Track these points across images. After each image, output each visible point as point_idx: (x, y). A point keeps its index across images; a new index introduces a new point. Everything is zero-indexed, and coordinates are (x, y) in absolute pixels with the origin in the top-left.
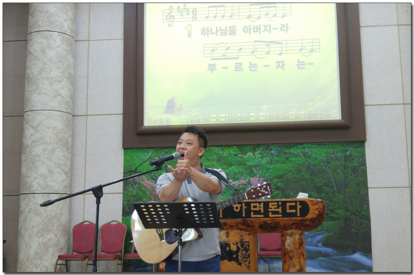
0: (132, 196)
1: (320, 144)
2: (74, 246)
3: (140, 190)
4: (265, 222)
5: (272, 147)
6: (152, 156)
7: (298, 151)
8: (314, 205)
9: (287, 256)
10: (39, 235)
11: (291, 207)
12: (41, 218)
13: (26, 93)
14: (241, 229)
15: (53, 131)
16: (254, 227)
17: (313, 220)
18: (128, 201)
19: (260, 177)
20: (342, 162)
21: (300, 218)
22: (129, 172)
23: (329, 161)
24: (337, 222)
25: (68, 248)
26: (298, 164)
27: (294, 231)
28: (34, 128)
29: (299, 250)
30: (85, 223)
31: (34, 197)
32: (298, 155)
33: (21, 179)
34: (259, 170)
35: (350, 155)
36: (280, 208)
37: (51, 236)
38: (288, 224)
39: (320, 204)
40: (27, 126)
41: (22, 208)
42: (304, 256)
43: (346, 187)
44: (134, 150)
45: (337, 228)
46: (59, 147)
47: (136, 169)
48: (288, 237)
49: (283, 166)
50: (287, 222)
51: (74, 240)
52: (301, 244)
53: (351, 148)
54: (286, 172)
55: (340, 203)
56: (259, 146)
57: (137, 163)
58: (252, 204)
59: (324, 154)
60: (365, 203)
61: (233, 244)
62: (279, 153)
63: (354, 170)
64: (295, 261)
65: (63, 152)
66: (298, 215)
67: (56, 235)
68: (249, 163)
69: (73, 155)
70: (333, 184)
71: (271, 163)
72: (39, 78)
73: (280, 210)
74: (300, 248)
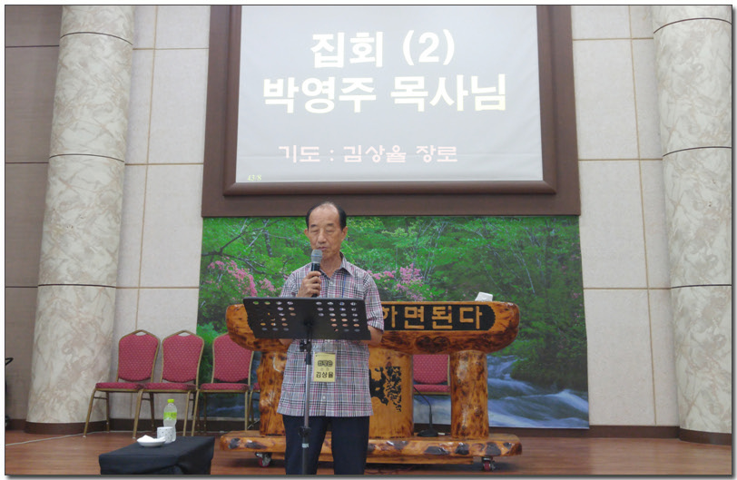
0: (213, 292)
1: (510, 217)
2: (119, 370)
3: (226, 284)
4: (427, 338)
5: (435, 220)
6: (247, 230)
7: (477, 227)
8: (501, 312)
9: (459, 391)
10: (66, 351)
11: (467, 315)
12: (71, 323)
13: (54, 128)
14: (389, 347)
15: (95, 188)
16: (409, 343)
17: (499, 335)
18: (207, 300)
19: (414, 267)
20: (544, 247)
21: (480, 332)
22: (209, 254)
23: (524, 244)
24: (535, 340)
25: (111, 373)
26: (475, 249)
27: (471, 351)
28: (65, 182)
29: (477, 382)
30: (138, 334)
31: (60, 290)
32: (474, 235)
33: (41, 260)
34: (414, 256)
35: (556, 237)
36: (450, 315)
37: (85, 352)
38: (462, 340)
39: (511, 311)
40: (52, 179)
41: (40, 308)
42: (484, 391)
43: (549, 287)
44: (220, 220)
45: (534, 350)
46: (104, 212)
47: (222, 249)
48: (461, 362)
49: (452, 250)
50: (459, 338)
51: (120, 361)
52: (481, 372)
53: (557, 226)
54: (455, 260)
55: (540, 312)
56: (414, 217)
57: (223, 239)
58: (407, 309)
59: (515, 234)
60: (578, 312)
61: (376, 370)
62: (446, 230)
63: (562, 259)
64: (471, 399)
65: (109, 220)
66: (478, 327)
67: (93, 351)
68: (398, 245)
69: (123, 225)
70: (528, 281)
71: (433, 245)
72: (77, 104)
73: (449, 318)
74: (478, 379)
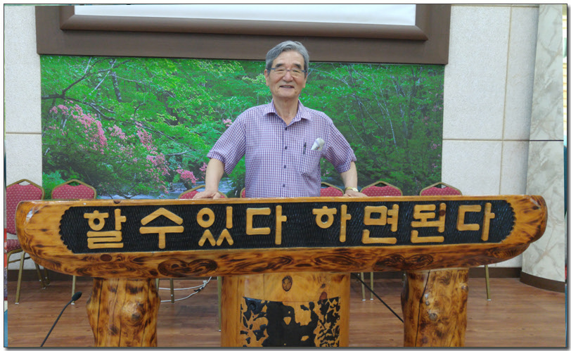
11: (469, 218)
20: (408, 97)
23: (389, 94)
35: (421, 87)
36: (443, 218)
38: (453, 258)
43: (410, 138)
53: (423, 75)
57: (65, 82)
58: (369, 209)
59: (382, 83)
60: (435, 162)
63: (425, 110)
66: (485, 237)
70: (390, 131)
73: (441, 224)
